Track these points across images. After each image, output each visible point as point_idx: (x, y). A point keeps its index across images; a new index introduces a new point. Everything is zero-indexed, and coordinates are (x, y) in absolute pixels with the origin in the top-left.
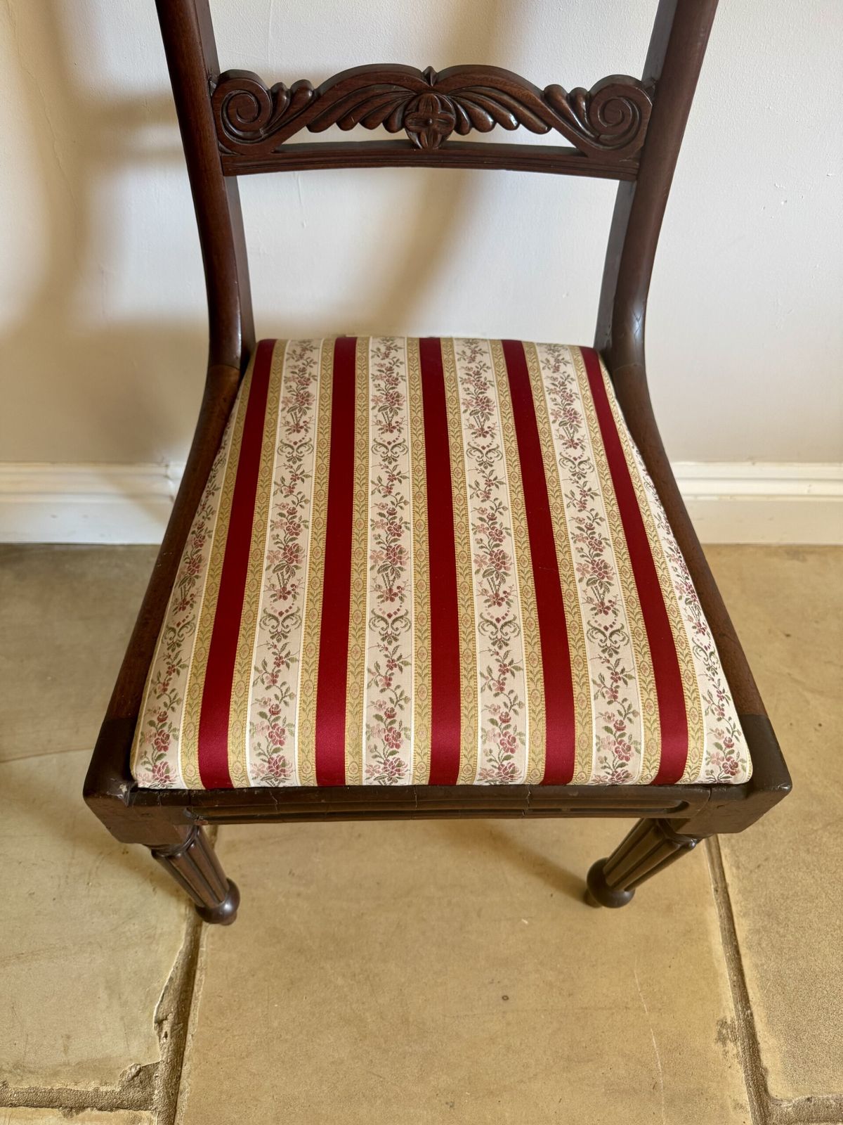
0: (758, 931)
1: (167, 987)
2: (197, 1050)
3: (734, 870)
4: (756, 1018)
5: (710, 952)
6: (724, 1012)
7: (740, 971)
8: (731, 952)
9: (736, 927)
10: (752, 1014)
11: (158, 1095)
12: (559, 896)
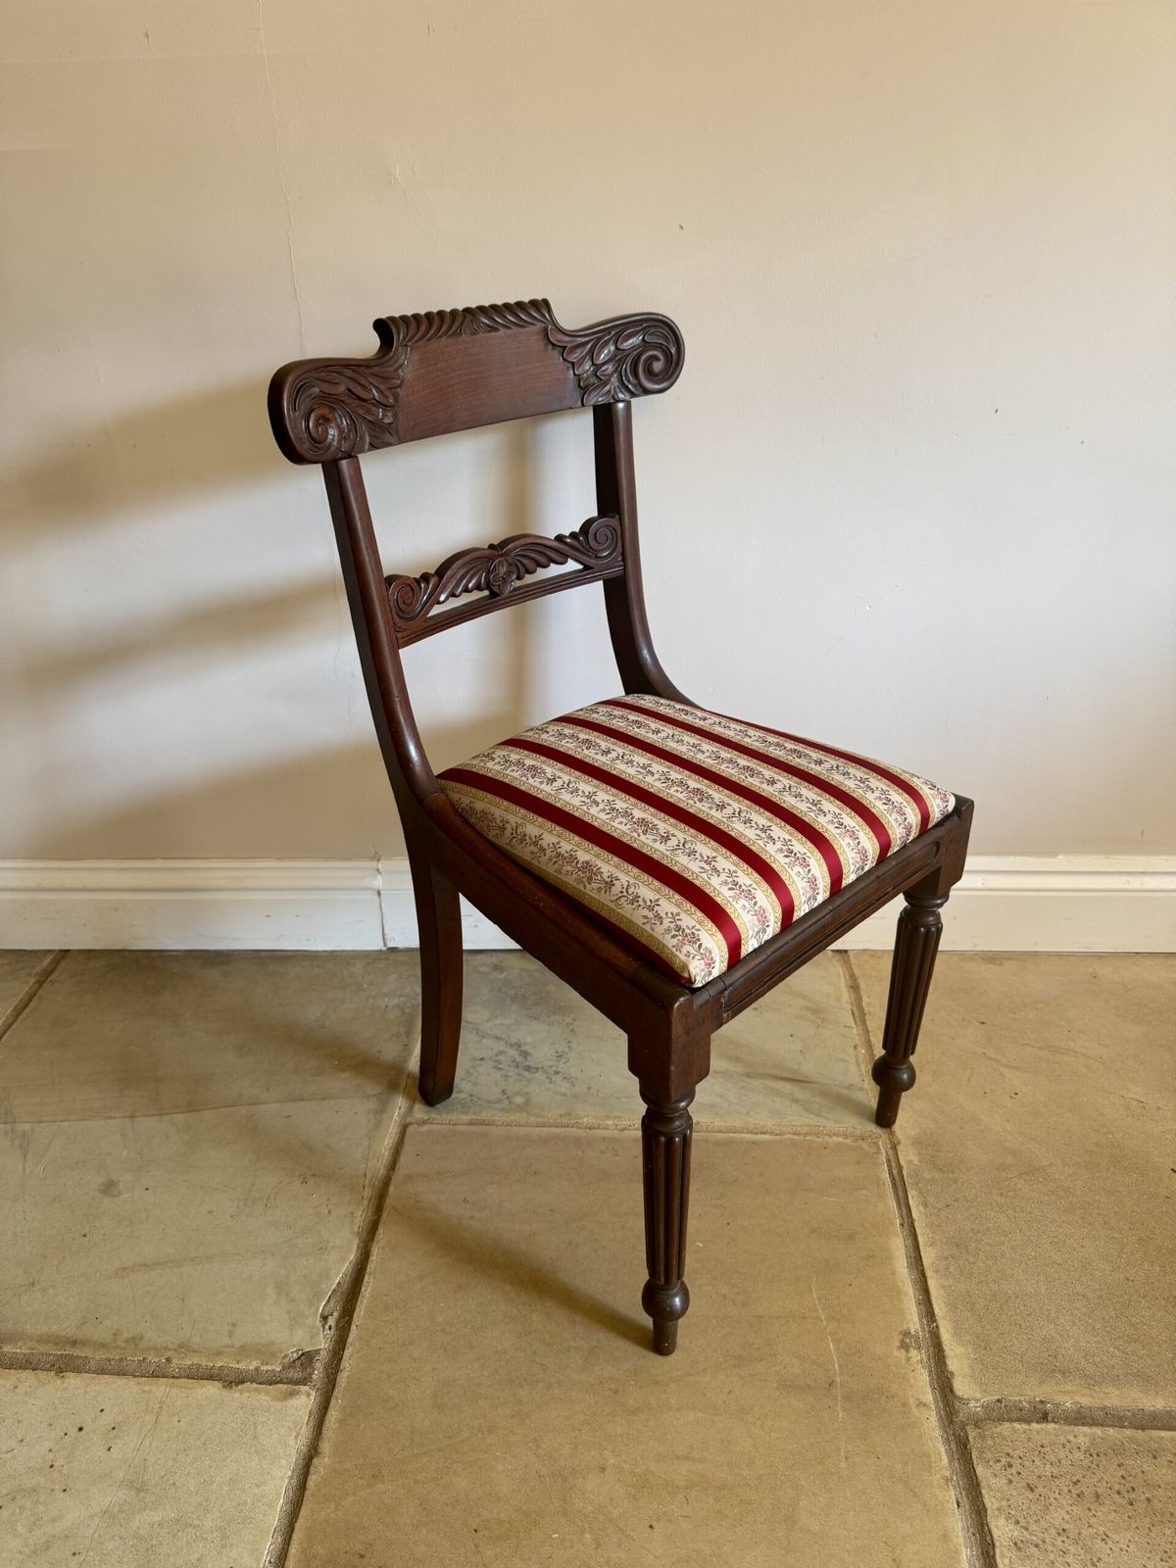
0: (947, 1258)
1: (334, 1291)
2: (360, 1338)
3: (921, 1208)
4: (943, 1331)
5: (893, 1273)
6: (907, 1324)
7: (925, 1291)
8: (916, 1275)
9: (922, 1254)
10: (937, 1327)
11: (318, 1374)
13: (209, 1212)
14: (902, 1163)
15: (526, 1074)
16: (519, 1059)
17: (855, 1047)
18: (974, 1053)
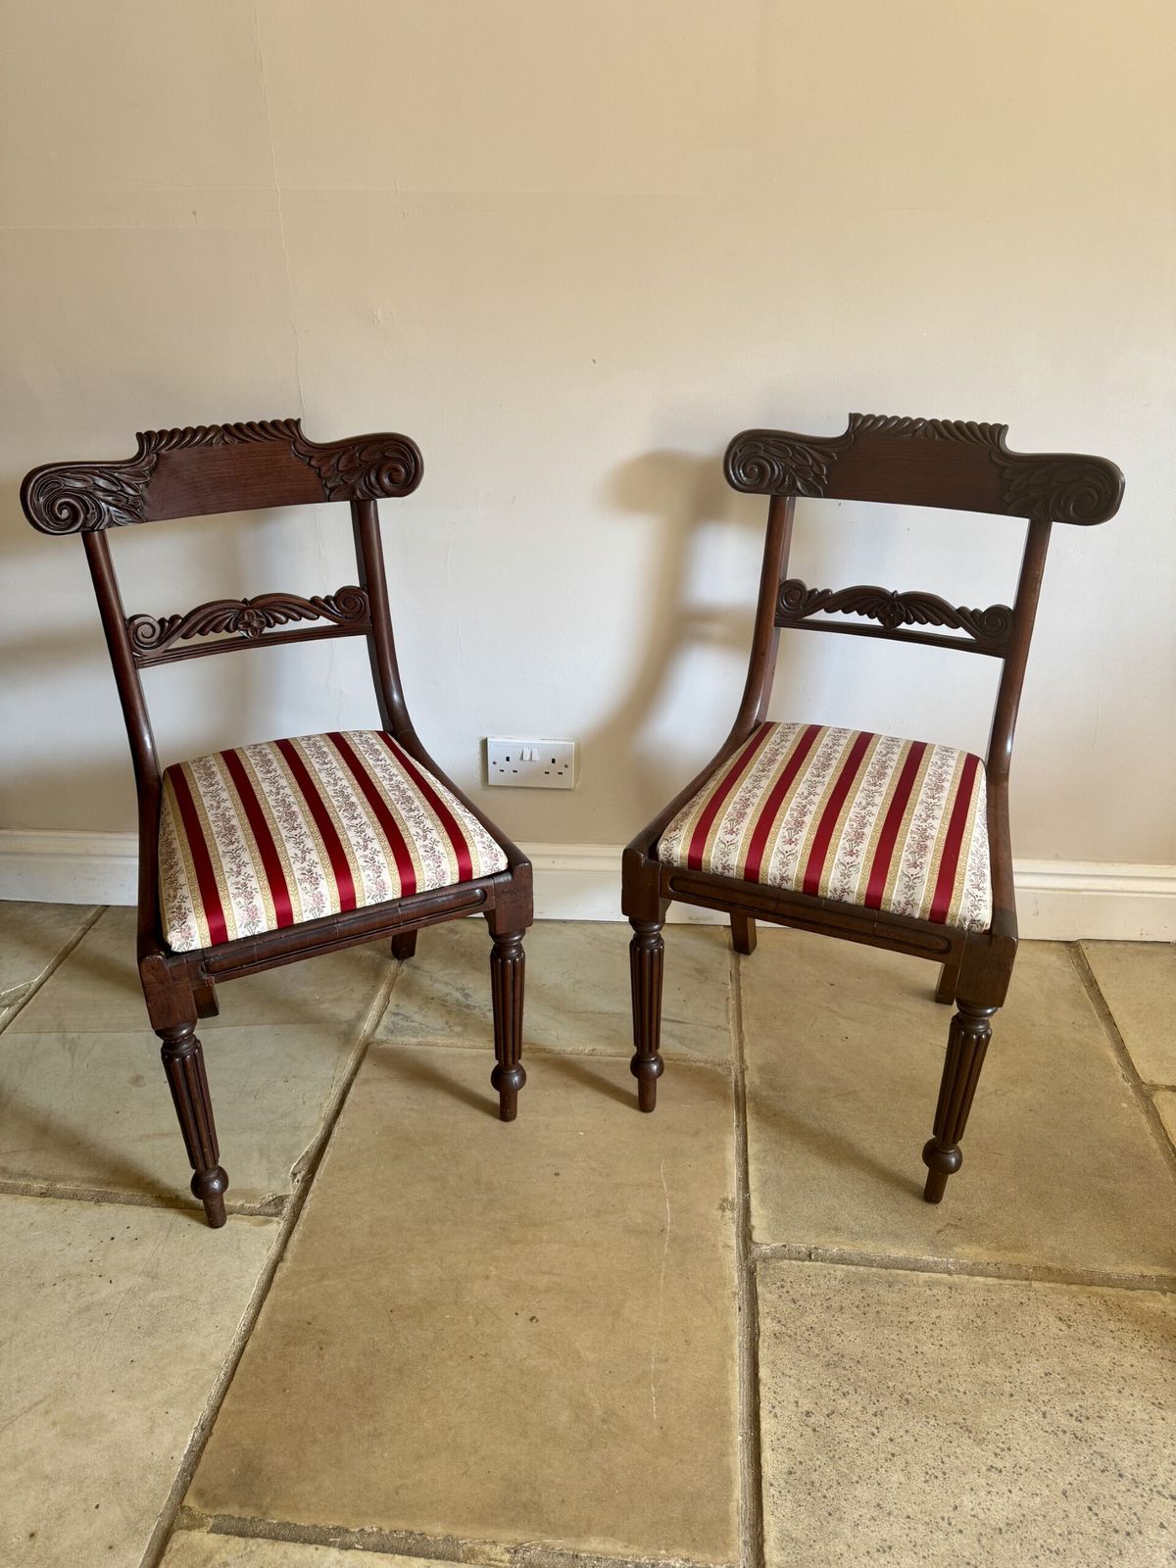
0: (766, 1151)
1: (303, 1156)
2: (319, 1188)
4: (753, 1199)
5: (724, 1159)
6: (727, 1193)
7: (746, 1173)
8: (741, 1160)
9: (749, 1147)
10: (749, 1196)
11: (287, 1210)
14: (746, 1083)
15: (466, 1010)
16: (462, 999)
17: (727, 999)
18: (820, 1007)
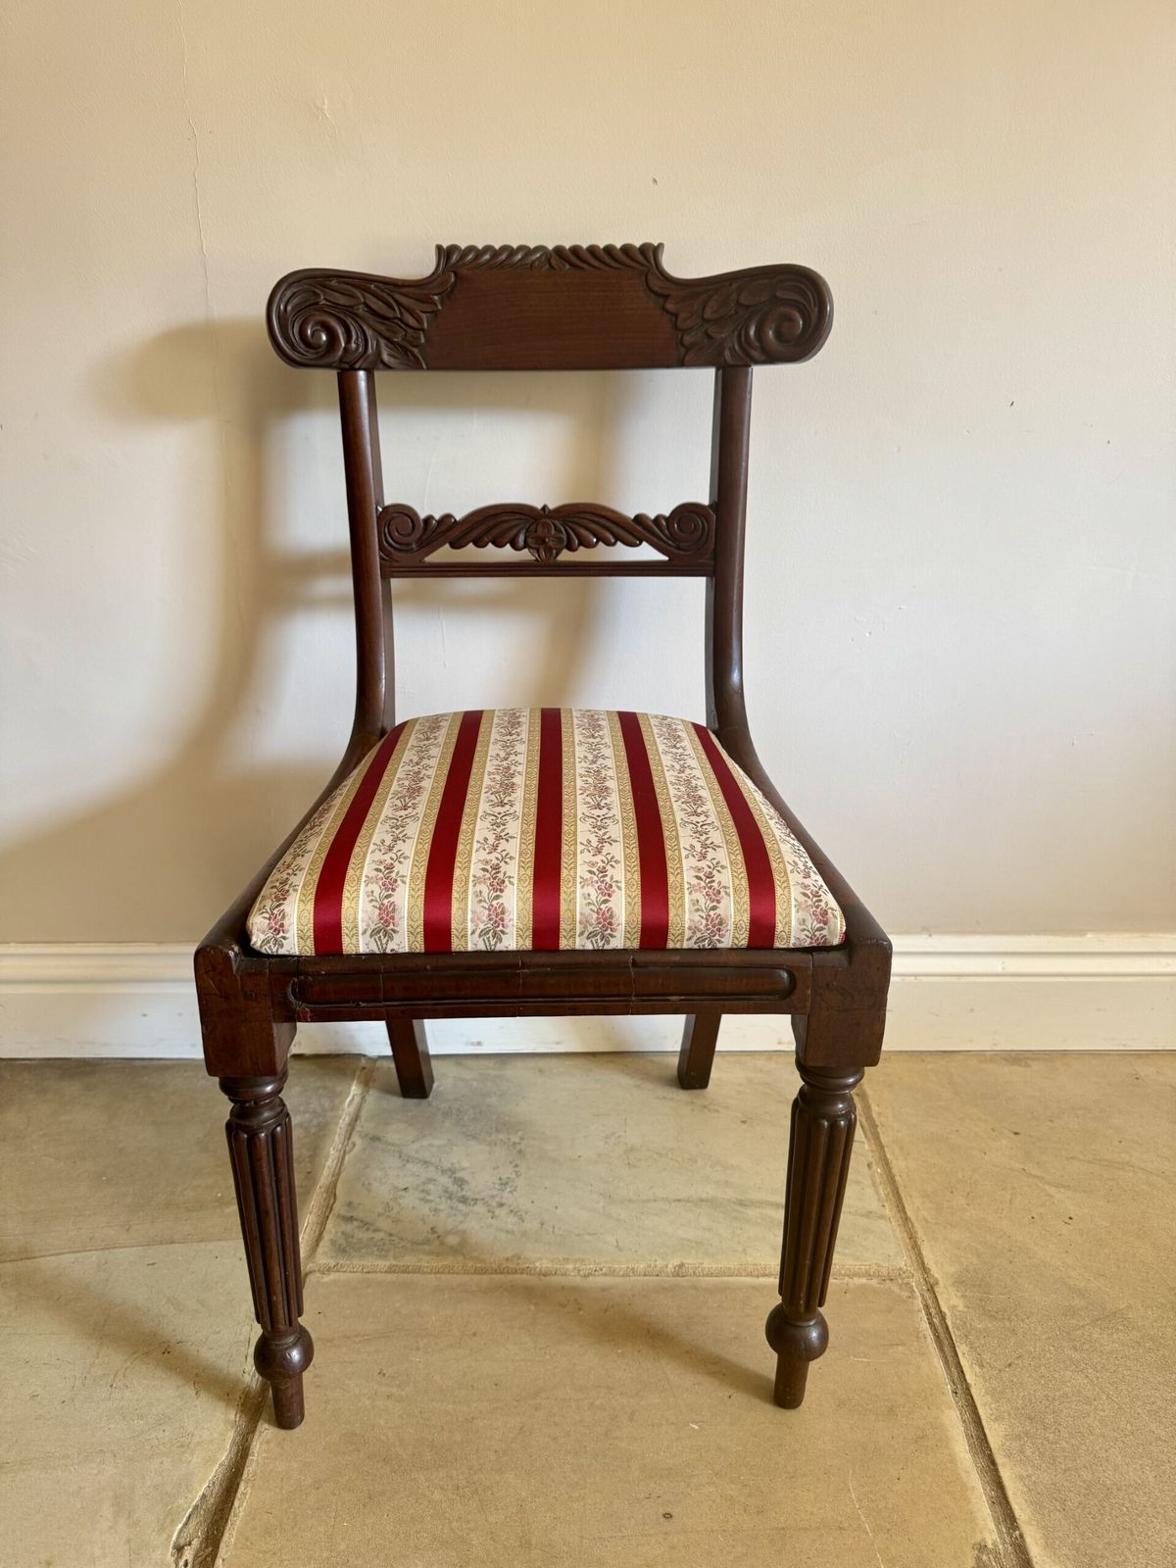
0: (1019, 1437)
1: (196, 1507)
3: (977, 1369)
4: (1029, 1540)
5: (953, 1460)
6: (981, 1533)
7: (998, 1485)
8: (982, 1462)
9: (987, 1431)
10: (1021, 1536)
12: (740, 1398)
13: (33, 1396)
14: (944, 1309)
15: (461, 1206)
16: (453, 1188)
17: (869, 1166)
18: (1011, 1169)
